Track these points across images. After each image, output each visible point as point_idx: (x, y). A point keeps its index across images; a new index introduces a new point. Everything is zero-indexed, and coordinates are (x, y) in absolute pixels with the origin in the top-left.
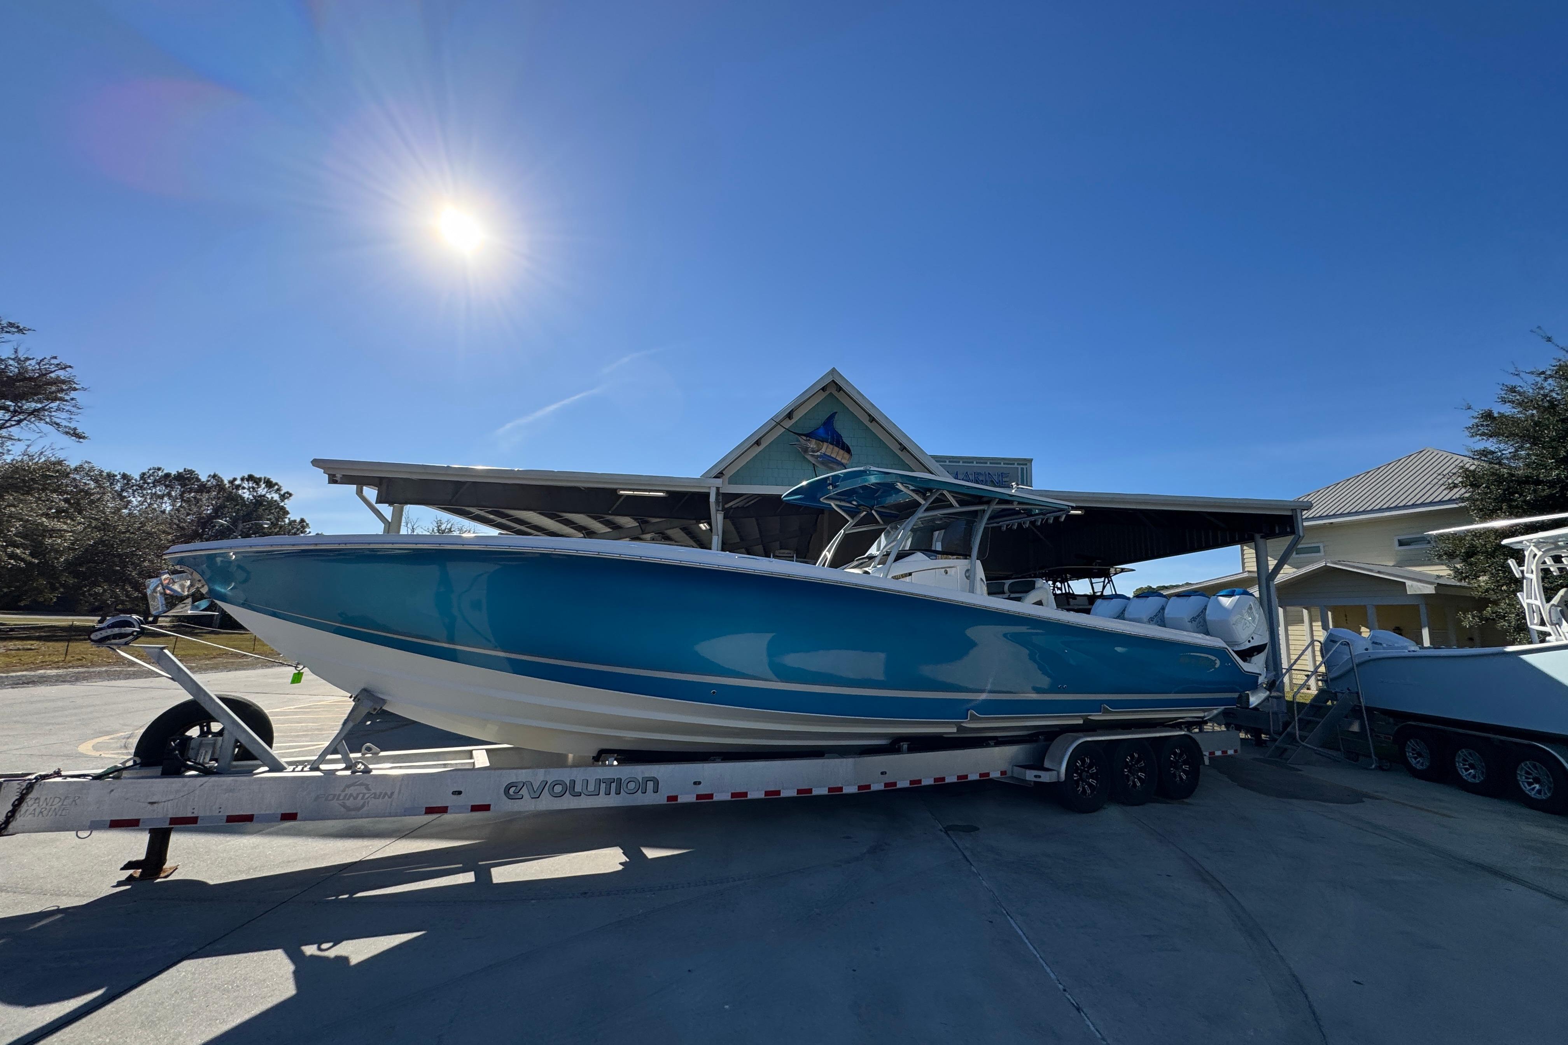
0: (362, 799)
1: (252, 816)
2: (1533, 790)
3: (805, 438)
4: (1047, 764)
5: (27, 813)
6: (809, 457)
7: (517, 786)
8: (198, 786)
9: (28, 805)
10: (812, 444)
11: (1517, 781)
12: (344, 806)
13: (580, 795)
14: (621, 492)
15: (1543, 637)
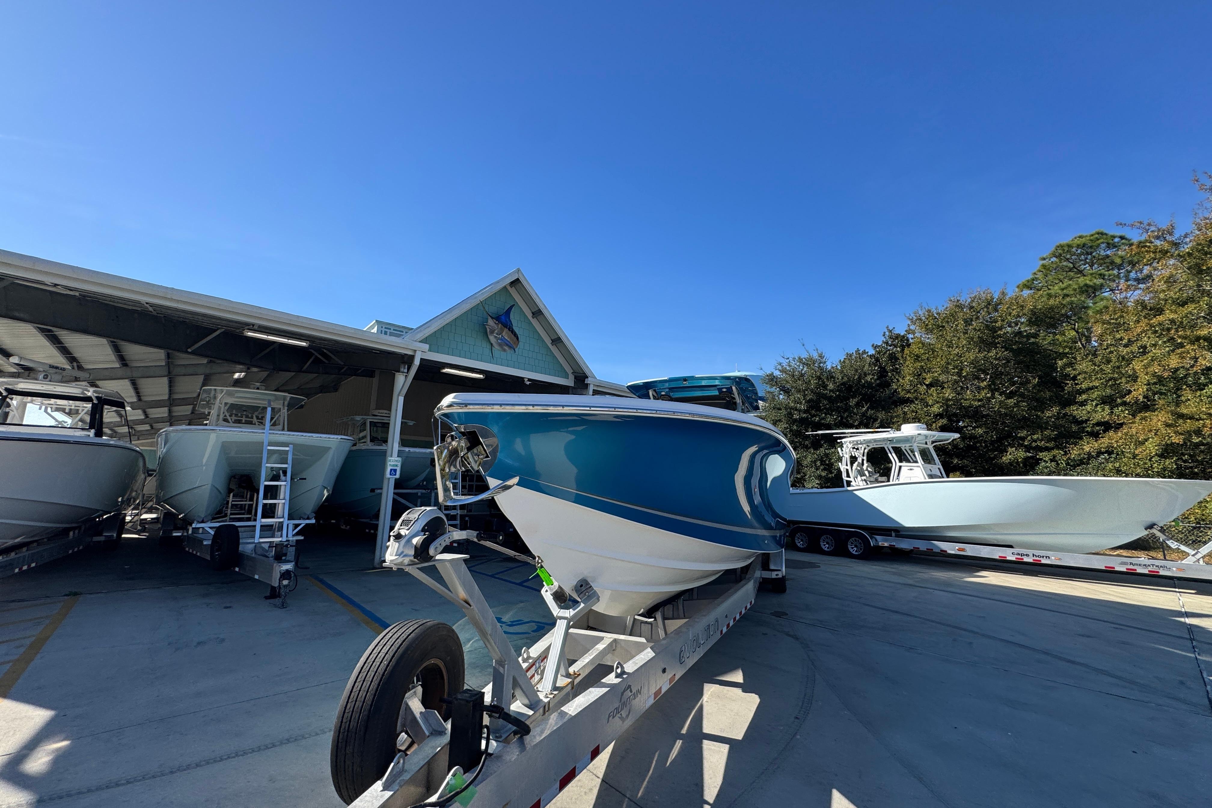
0: (629, 704)
1: (574, 768)
2: (855, 551)
4: (772, 567)
7: (683, 651)
11: (848, 548)
12: (621, 718)
13: (700, 646)
14: (249, 333)
15: (849, 483)
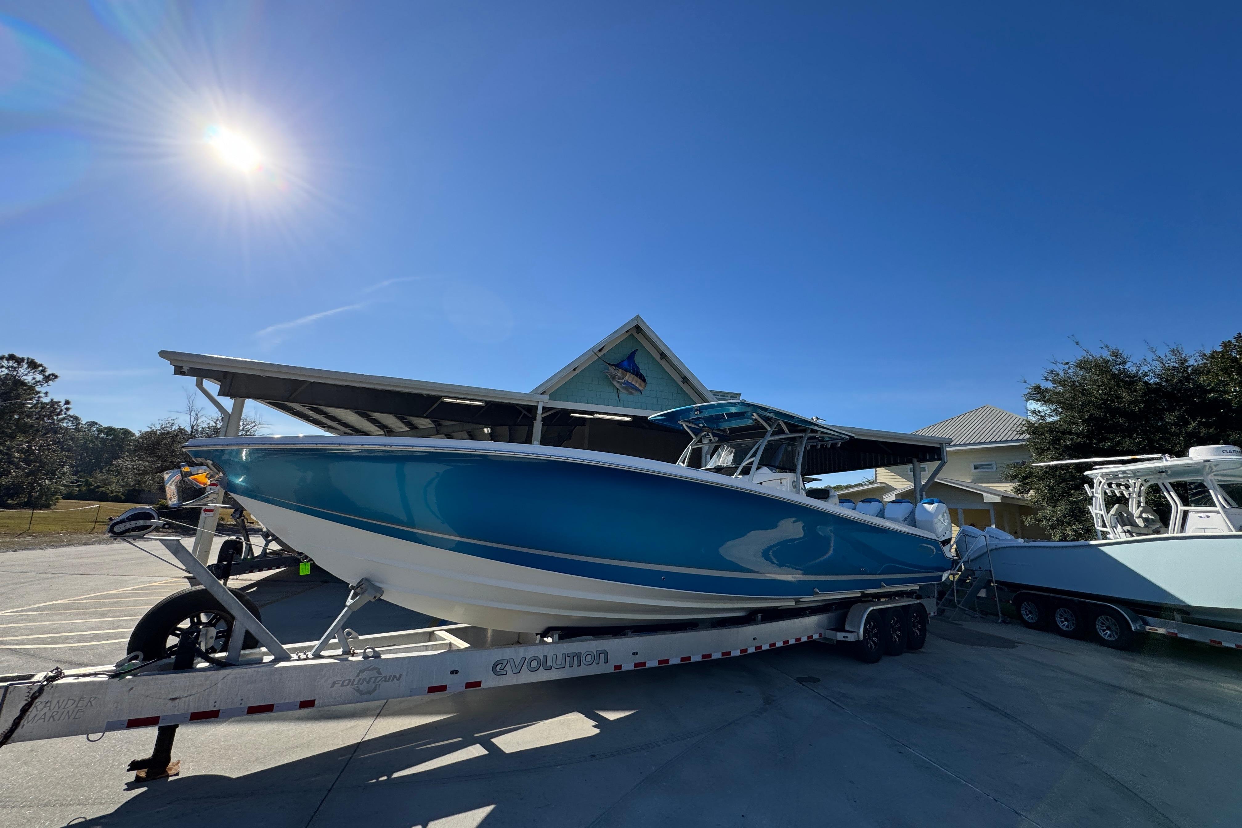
0: (374, 682)
1: (272, 705)
2: (1106, 634)
3: (614, 367)
4: (847, 628)
5: (36, 718)
6: (615, 383)
7: (502, 664)
8: (220, 679)
9: (37, 709)
10: (619, 373)
11: (1096, 630)
12: (358, 690)
13: (551, 669)
14: (445, 399)
15: (1105, 535)
